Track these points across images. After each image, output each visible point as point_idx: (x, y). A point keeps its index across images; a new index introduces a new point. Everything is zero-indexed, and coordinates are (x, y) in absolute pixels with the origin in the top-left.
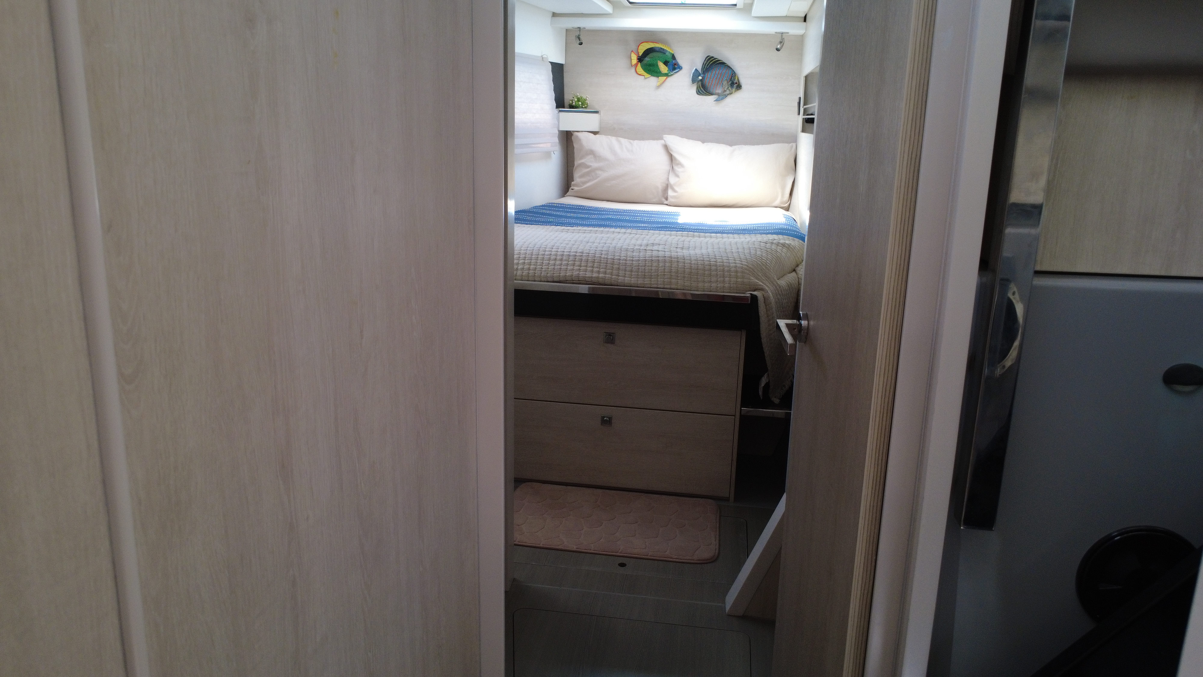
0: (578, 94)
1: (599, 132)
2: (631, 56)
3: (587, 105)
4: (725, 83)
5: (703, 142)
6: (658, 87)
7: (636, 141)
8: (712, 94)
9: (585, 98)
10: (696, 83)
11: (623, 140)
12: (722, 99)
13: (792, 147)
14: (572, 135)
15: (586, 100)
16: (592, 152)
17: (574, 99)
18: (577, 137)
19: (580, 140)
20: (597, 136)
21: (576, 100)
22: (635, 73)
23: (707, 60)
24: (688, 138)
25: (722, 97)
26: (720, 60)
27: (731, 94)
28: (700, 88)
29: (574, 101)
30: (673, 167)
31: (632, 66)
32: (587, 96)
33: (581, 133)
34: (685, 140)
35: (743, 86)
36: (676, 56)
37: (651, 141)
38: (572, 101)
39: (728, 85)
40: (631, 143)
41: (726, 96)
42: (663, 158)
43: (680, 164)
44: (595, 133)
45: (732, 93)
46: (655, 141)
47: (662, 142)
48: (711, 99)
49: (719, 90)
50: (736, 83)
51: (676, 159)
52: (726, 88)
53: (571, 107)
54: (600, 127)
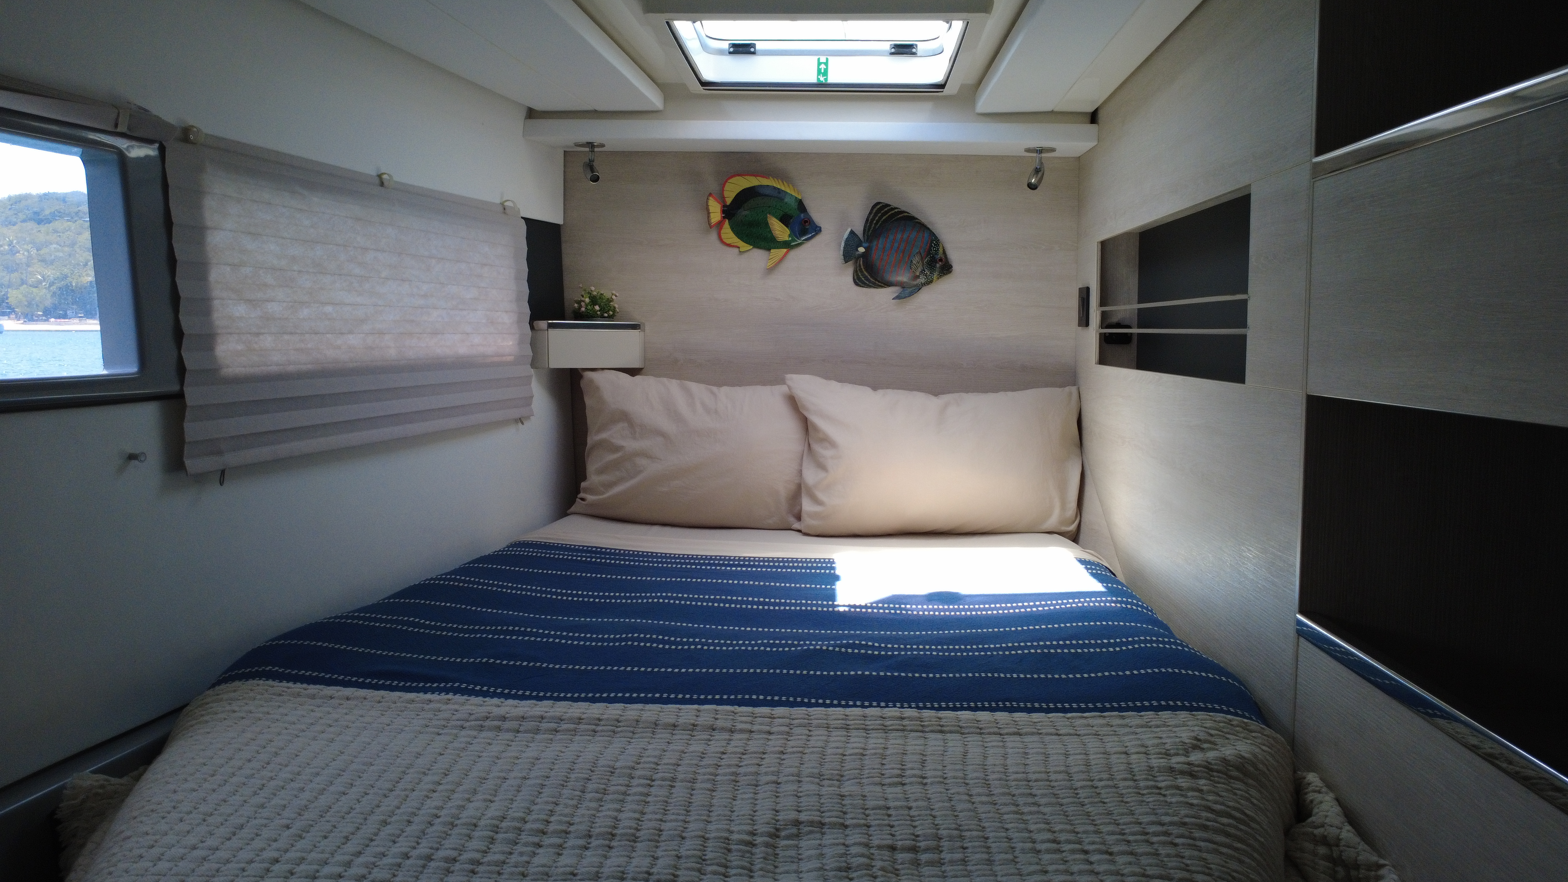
0: (593, 288)
1: (642, 369)
2: (707, 205)
3: (614, 310)
4: (916, 260)
5: (875, 387)
6: (771, 270)
7: (725, 389)
8: (888, 284)
9: (609, 297)
10: (851, 263)
11: (694, 386)
12: (911, 294)
13: (1070, 394)
14: (581, 377)
15: (610, 300)
16: (624, 417)
17: (583, 299)
18: (591, 381)
19: (597, 388)
20: (638, 378)
21: (587, 300)
22: (718, 244)
23: (874, 211)
24: (841, 379)
25: (908, 292)
26: (904, 212)
27: (929, 282)
28: (861, 272)
29: (583, 304)
30: (809, 445)
31: (711, 227)
32: (614, 292)
33: (600, 372)
34: (834, 385)
35: (956, 267)
36: (808, 204)
37: (759, 388)
38: (579, 302)
39: (923, 265)
40: (712, 393)
41: (918, 288)
42: (789, 427)
43: (826, 440)
44: (633, 372)
45: (931, 282)
46: (768, 387)
47: (784, 389)
48: (885, 295)
49: (903, 277)
50: (941, 260)
51: (816, 429)
52: (920, 270)
53: (578, 315)
54: (645, 359)
